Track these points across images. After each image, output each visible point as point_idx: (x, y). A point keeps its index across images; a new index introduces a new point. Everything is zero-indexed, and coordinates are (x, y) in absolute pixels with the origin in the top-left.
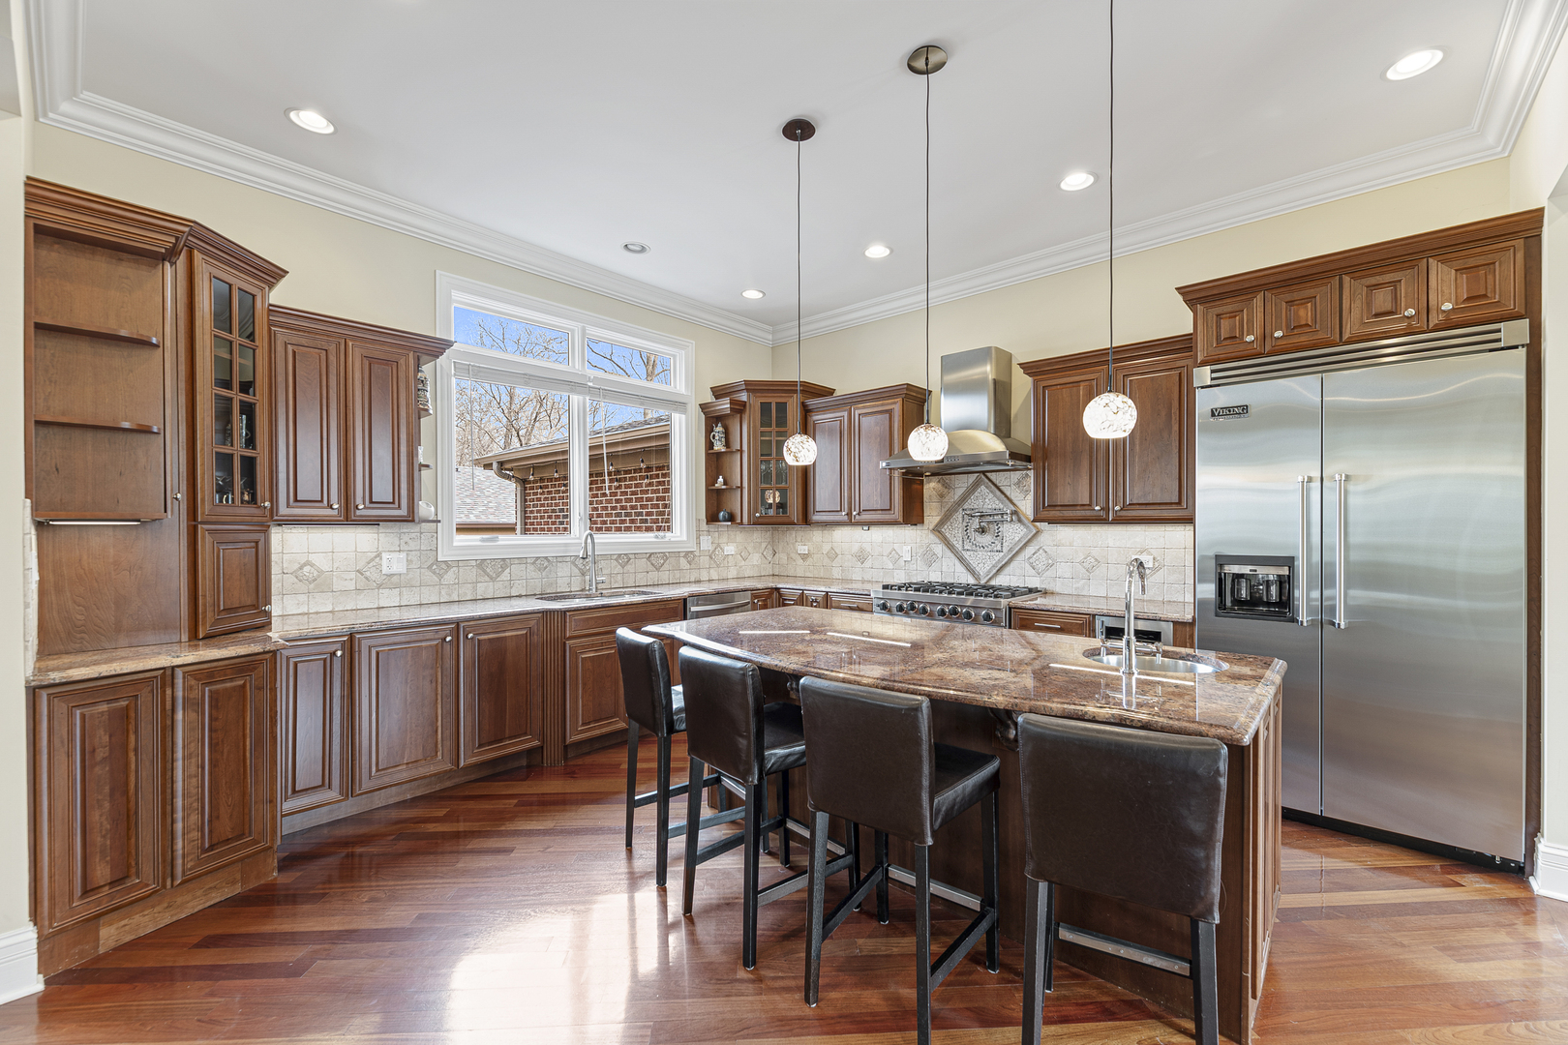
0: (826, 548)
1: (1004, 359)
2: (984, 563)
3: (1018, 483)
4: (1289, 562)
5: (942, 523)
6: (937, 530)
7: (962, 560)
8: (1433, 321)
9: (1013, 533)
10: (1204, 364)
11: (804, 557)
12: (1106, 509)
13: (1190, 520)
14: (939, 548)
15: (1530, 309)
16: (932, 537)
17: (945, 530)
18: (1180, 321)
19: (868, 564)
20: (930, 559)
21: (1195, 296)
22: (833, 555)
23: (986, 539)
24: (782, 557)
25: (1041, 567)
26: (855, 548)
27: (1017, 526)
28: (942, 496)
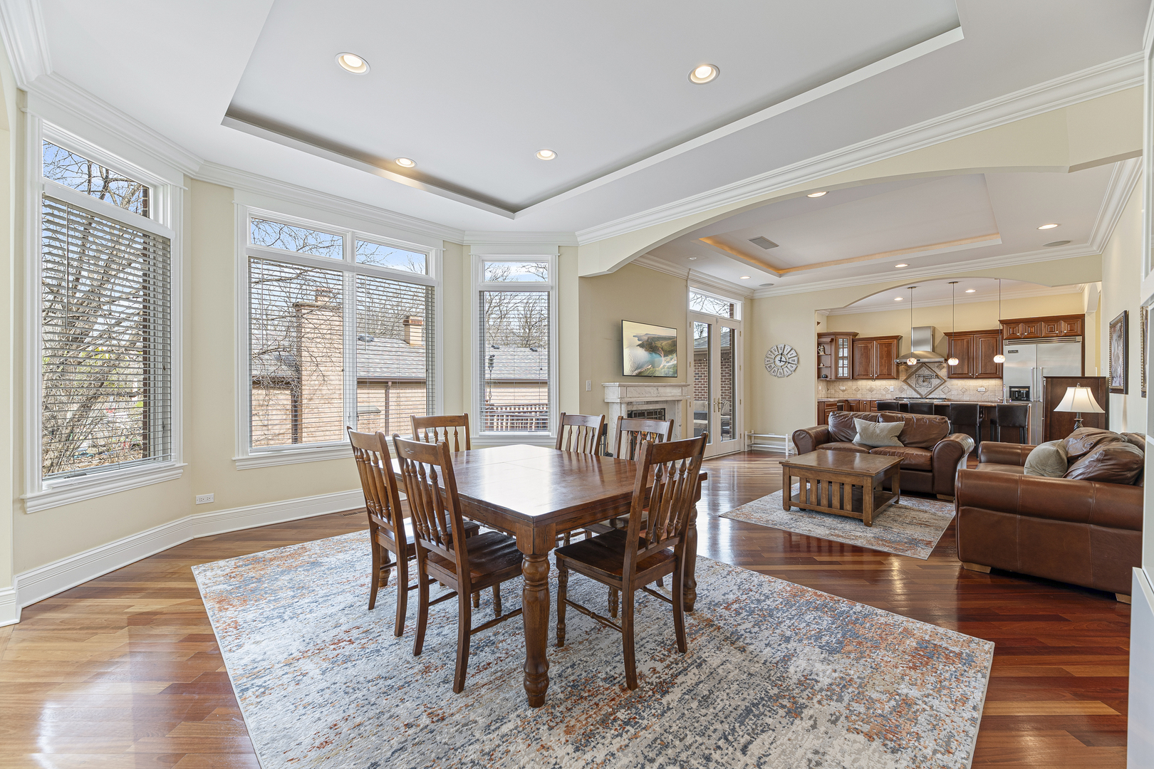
0: (854, 387)
1: (934, 330)
2: (924, 391)
3: (937, 367)
4: (1029, 387)
5: (907, 379)
6: (905, 381)
7: (915, 390)
8: (1063, 334)
9: (935, 382)
10: (1006, 339)
11: (843, 391)
12: (973, 375)
13: (1001, 378)
14: (906, 387)
15: (1083, 334)
16: (903, 383)
17: (909, 381)
18: (998, 326)
19: (874, 393)
20: (902, 390)
21: (1002, 322)
22: (857, 390)
23: (925, 384)
24: (833, 391)
25: (946, 392)
26: (868, 387)
27: (937, 380)
28: (907, 370)
